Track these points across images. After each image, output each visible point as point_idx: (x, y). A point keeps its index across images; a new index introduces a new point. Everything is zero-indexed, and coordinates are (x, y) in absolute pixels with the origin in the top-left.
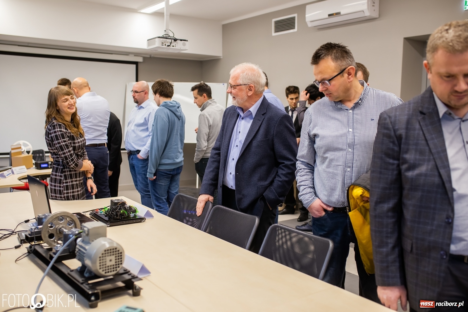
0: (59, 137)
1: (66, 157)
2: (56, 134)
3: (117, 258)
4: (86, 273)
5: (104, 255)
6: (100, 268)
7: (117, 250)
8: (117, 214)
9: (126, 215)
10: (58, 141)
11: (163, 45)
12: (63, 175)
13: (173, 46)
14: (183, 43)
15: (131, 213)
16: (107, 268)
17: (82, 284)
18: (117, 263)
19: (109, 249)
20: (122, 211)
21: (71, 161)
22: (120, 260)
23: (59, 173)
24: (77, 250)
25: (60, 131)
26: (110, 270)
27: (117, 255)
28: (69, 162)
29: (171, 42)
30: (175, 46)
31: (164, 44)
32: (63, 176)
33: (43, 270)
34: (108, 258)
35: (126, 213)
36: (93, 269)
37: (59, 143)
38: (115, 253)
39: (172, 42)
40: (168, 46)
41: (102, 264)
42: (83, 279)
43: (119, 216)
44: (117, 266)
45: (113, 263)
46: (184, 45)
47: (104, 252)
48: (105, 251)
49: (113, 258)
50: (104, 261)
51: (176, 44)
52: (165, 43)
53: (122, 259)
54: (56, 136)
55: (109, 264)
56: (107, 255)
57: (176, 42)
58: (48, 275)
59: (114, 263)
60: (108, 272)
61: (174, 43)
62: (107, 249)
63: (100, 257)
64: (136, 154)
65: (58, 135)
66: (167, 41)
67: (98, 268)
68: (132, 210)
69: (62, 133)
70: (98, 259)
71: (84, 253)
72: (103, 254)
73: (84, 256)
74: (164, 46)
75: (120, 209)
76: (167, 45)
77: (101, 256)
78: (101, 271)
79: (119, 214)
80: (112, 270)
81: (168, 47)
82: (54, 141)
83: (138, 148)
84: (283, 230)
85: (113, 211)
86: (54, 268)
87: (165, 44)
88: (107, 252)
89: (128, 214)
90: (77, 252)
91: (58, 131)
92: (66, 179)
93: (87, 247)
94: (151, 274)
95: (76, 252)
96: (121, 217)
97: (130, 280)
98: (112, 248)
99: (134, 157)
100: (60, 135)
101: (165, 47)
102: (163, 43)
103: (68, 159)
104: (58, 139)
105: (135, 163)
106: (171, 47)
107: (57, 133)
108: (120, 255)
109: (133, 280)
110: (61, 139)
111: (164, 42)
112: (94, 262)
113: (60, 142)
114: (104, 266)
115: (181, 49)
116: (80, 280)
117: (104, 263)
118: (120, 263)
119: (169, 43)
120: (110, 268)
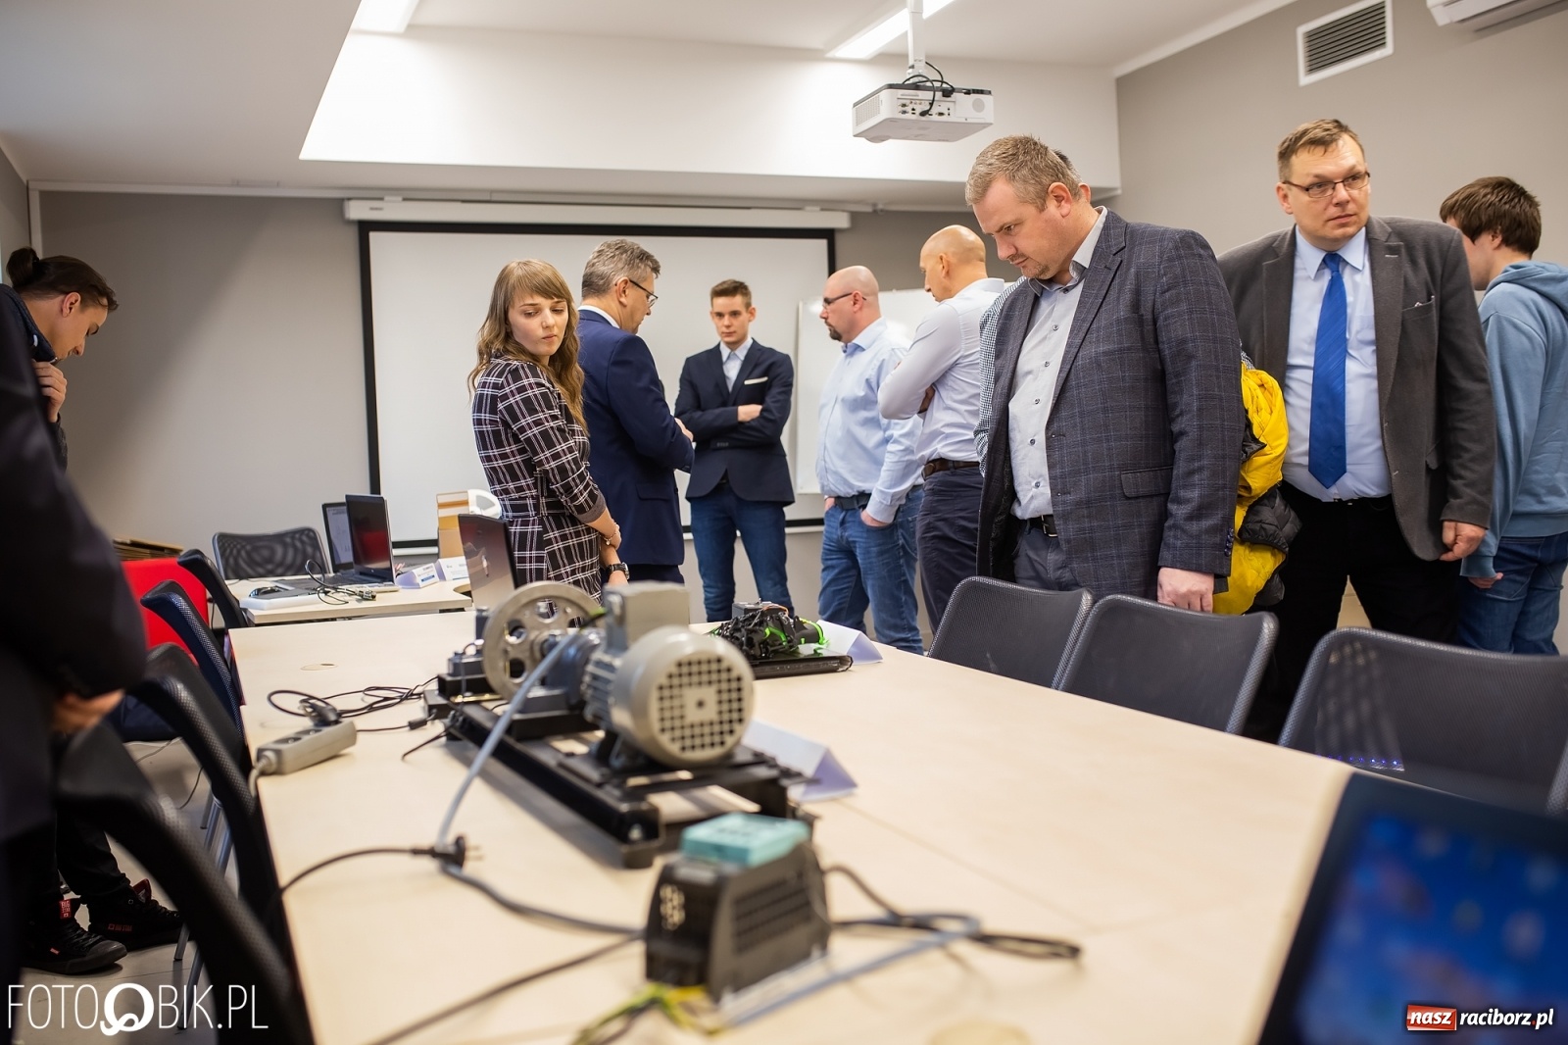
0: (536, 403)
1: (562, 469)
2: (524, 395)
3: (725, 696)
4: (618, 756)
5: (676, 681)
6: (663, 730)
7: (724, 665)
8: (752, 639)
9: (781, 644)
10: (535, 417)
11: (904, 112)
12: (544, 553)
13: (941, 114)
14: (975, 100)
15: (803, 640)
16: (688, 732)
17: (599, 785)
18: (726, 717)
19: (695, 659)
20: (767, 631)
21: (578, 481)
22: (735, 705)
23: (531, 550)
24: (587, 679)
25: (536, 383)
26: (698, 741)
27: (724, 686)
28: (572, 484)
29: (933, 100)
30: (946, 112)
31: (908, 109)
32: (546, 558)
33: (467, 762)
34: (691, 695)
35: (783, 639)
36: (640, 735)
37: (538, 423)
38: (714, 677)
39: (936, 98)
40: (923, 114)
41: (667, 714)
42: (605, 770)
43: (757, 645)
44: (726, 727)
45: (710, 713)
46: (979, 107)
47: (674, 670)
48: (680, 665)
49: (709, 694)
50: (676, 702)
51: (950, 105)
52: (911, 106)
53: (744, 704)
54: (527, 401)
55: (693, 715)
56: (685, 680)
57: (949, 99)
58: (485, 775)
59: (714, 717)
60: (693, 747)
61: (942, 104)
62: (686, 660)
63: (661, 688)
64: (856, 507)
65: (533, 399)
66: (920, 98)
67: (656, 726)
68: (804, 631)
69: (543, 390)
70: (654, 695)
71: (607, 681)
72: (670, 676)
73: (607, 693)
74: (909, 116)
75: (761, 623)
76: (918, 112)
77: (664, 681)
78: (665, 740)
79: (756, 639)
80: (707, 740)
81: (923, 118)
82: (521, 416)
83: (864, 486)
84: (1358, 645)
85: (739, 630)
86: (502, 753)
87: (913, 109)
88: (685, 670)
89: (789, 642)
90: (589, 686)
91: (530, 384)
92: (556, 567)
93: (617, 662)
94: (856, 791)
95: (583, 687)
96: (767, 649)
97: (773, 782)
98: (704, 658)
99: (848, 519)
100: (539, 397)
101: (914, 117)
102: (904, 105)
103: (570, 474)
104: (532, 411)
105: (857, 539)
106: (935, 117)
107: (530, 393)
108: (734, 685)
109: (785, 782)
110: (543, 411)
111: (907, 102)
112: (639, 711)
113: (541, 419)
114: (677, 723)
115: (969, 121)
116: (593, 773)
117: (677, 713)
118: (735, 716)
119: (927, 103)
120: (697, 731)
